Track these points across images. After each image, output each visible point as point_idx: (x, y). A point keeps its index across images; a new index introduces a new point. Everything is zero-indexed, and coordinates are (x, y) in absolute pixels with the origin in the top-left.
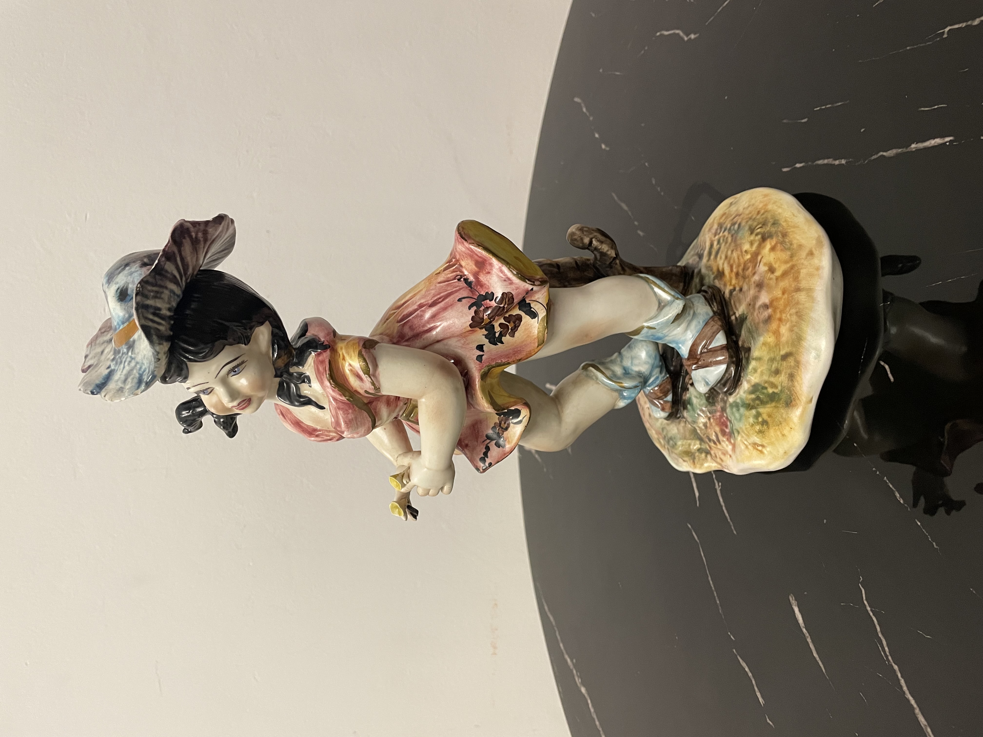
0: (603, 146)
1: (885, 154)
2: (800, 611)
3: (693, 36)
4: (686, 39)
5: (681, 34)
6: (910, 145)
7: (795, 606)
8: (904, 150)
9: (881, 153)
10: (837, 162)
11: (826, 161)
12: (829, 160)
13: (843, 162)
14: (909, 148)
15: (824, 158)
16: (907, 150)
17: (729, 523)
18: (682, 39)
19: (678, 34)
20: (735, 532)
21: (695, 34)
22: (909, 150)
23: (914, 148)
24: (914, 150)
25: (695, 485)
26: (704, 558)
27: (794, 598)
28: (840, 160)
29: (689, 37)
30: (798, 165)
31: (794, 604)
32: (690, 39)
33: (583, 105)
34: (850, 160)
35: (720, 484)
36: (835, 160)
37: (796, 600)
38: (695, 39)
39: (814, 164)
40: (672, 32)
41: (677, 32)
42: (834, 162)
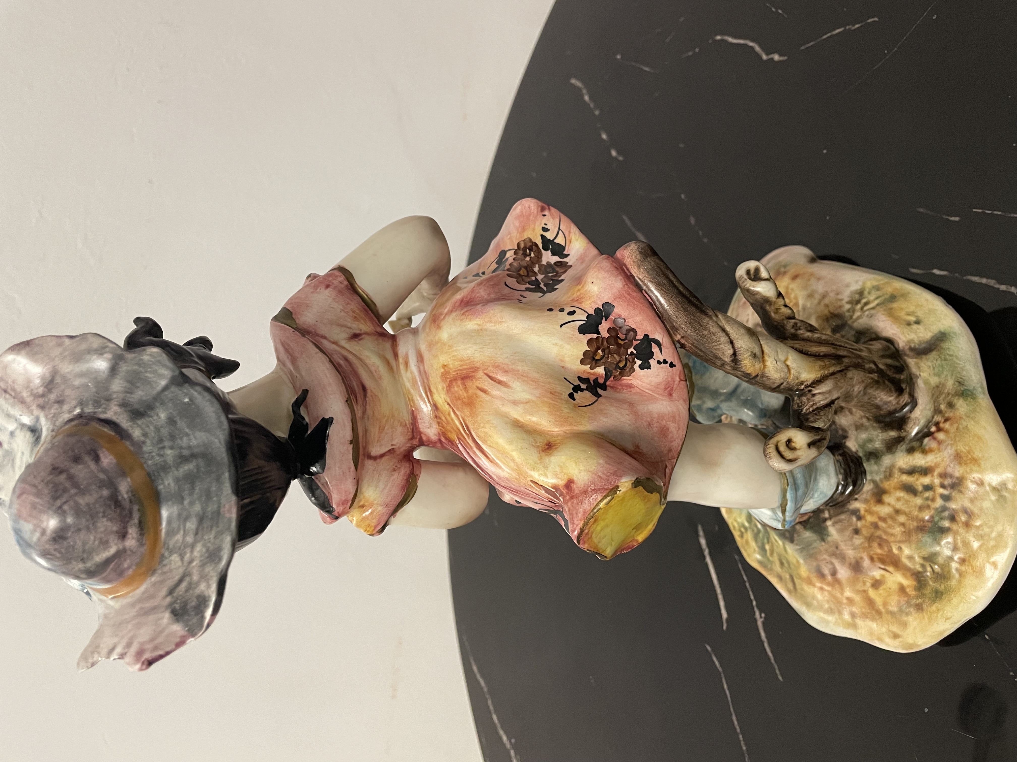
0: (614, 153)
3: (776, 57)
4: (764, 57)
5: (757, 48)
10: (1003, 288)
11: (984, 281)
12: (989, 280)
13: (1013, 290)
15: (982, 276)
18: (758, 55)
19: (753, 47)
20: (781, 679)
21: (780, 55)
25: (722, 603)
28: (1009, 287)
29: (770, 57)
30: (936, 272)
32: (772, 59)
33: (585, 92)
35: (763, 614)
36: (1001, 284)
38: (780, 62)
39: (965, 278)
40: (742, 42)
41: (751, 44)
42: (997, 286)
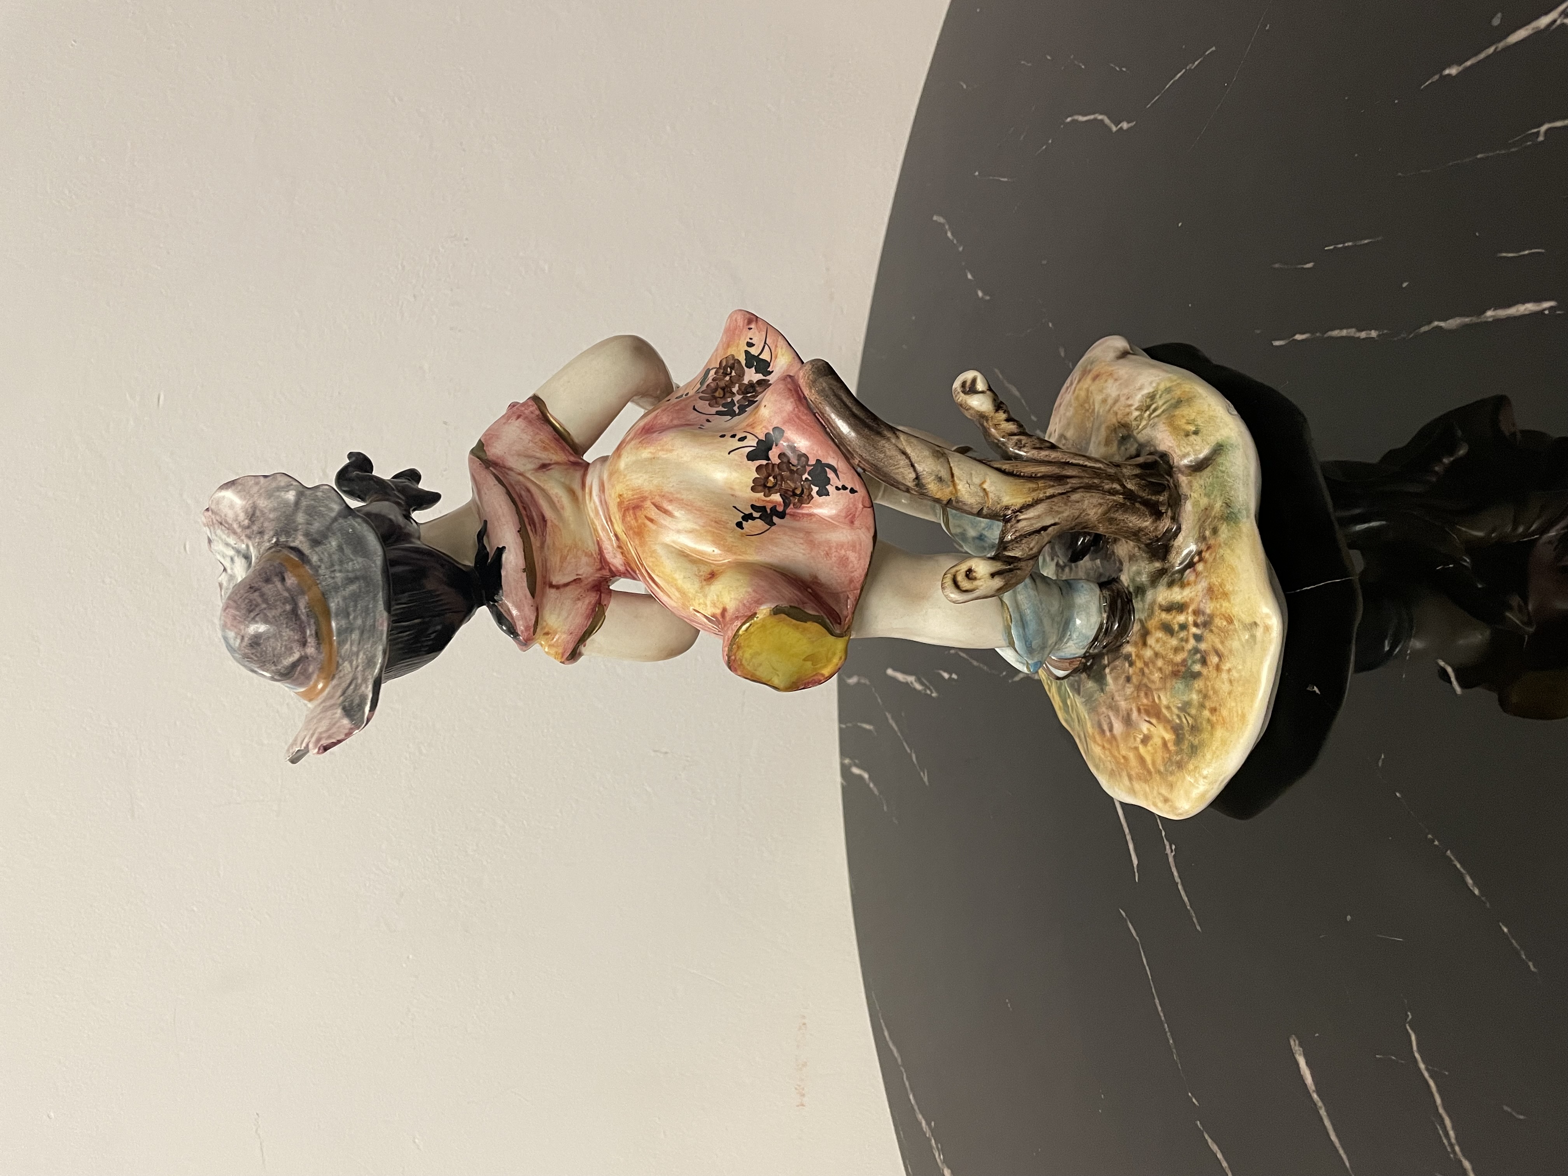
0: (980, 294)
1: (1442, 324)
2: (1307, 1063)
3: (1125, 125)
4: (1114, 129)
5: (1107, 121)
6: (1484, 312)
7: (1300, 1055)
8: (1474, 319)
9: (1436, 323)
10: (1363, 335)
11: (1344, 333)
12: (1349, 330)
13: (1374, 334)
14: (1483, 316)
15: (1341, 328)
16: (1479, 320)
17: (1189, 911)
18: (1110, 130)
19: (1102, 121)
20: (1198, 928)
21: (1129, 122)
22: (1482, 319)
23: (1492, 316)
24: (1490, 320)
25: (1131, 846)
26: (1147, 968)
27: (1297, 1042)
28: (1369, 332)
29: (1119, 126)
30: (1299, 337)
31: (1298, 1052)
32: (1121, 128)
33: (947, 227)
34: (1385, 331)
35: (1174, 847)
36: (1360, 330)
37: (1301, 1045)
38: (1129, 129)
39: (1326, 336)
40: (1092, 117)
41: (1100, 117)
42: (1358, 335)
